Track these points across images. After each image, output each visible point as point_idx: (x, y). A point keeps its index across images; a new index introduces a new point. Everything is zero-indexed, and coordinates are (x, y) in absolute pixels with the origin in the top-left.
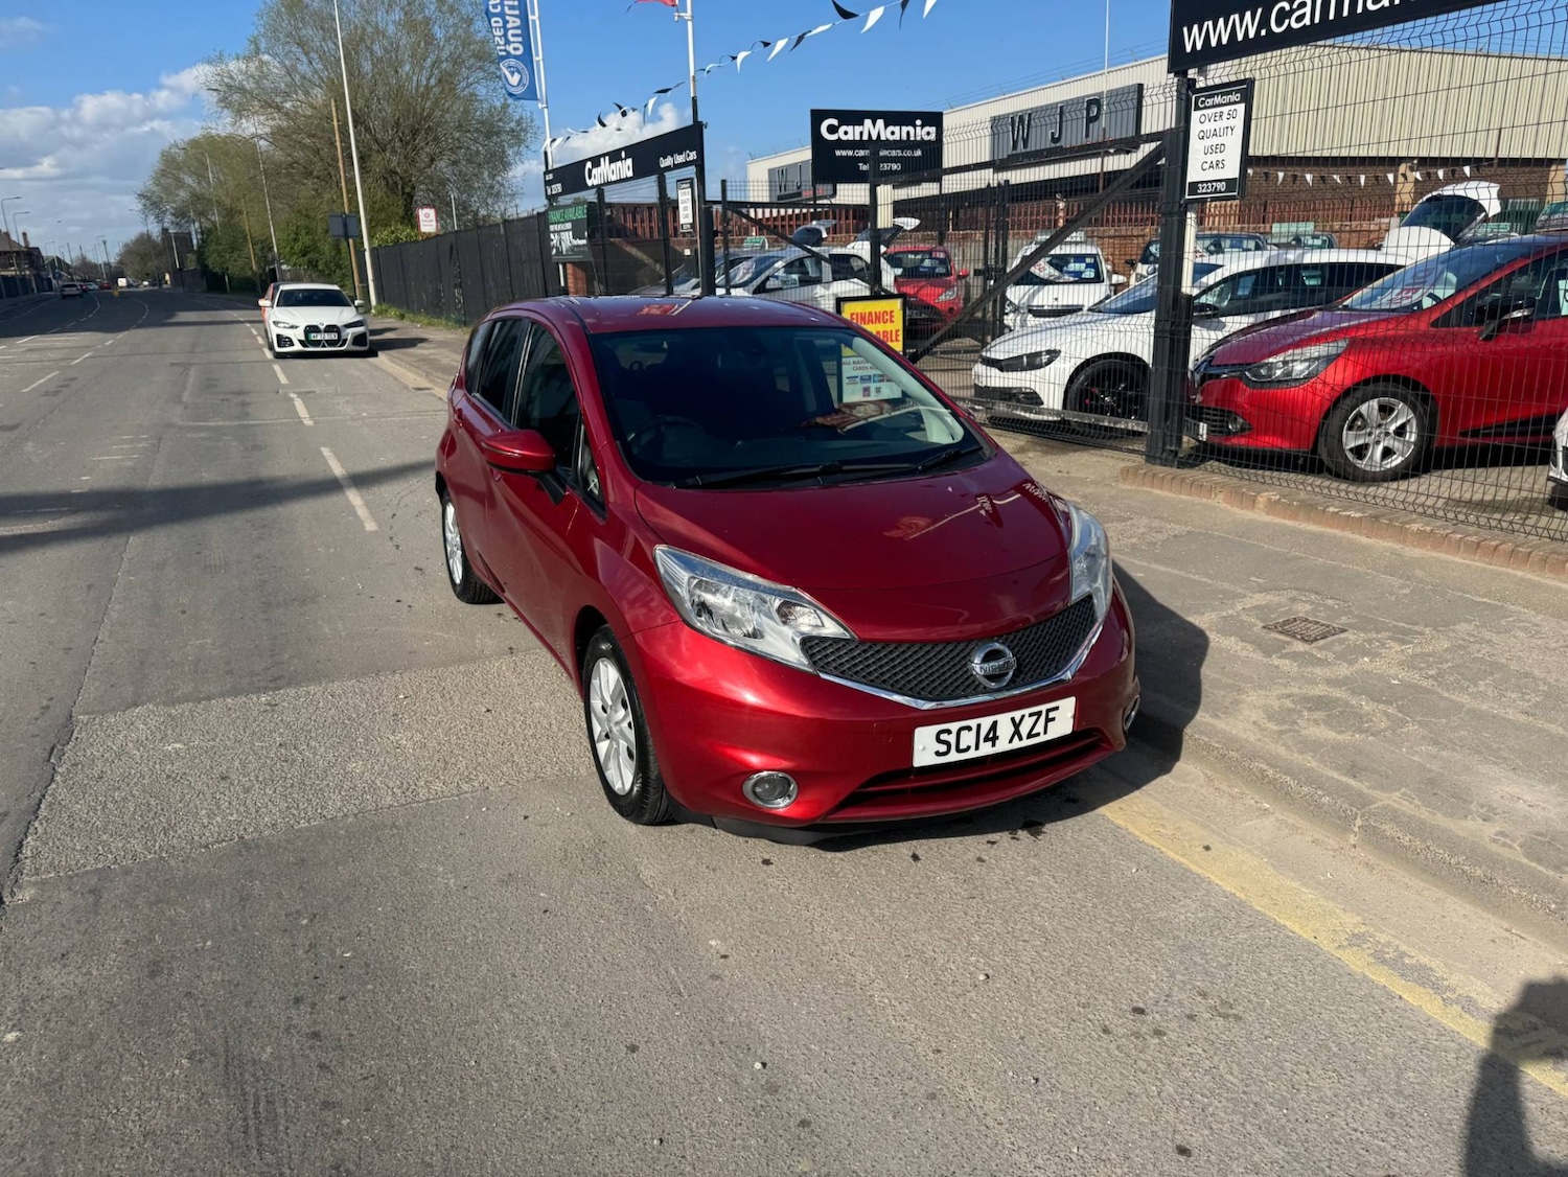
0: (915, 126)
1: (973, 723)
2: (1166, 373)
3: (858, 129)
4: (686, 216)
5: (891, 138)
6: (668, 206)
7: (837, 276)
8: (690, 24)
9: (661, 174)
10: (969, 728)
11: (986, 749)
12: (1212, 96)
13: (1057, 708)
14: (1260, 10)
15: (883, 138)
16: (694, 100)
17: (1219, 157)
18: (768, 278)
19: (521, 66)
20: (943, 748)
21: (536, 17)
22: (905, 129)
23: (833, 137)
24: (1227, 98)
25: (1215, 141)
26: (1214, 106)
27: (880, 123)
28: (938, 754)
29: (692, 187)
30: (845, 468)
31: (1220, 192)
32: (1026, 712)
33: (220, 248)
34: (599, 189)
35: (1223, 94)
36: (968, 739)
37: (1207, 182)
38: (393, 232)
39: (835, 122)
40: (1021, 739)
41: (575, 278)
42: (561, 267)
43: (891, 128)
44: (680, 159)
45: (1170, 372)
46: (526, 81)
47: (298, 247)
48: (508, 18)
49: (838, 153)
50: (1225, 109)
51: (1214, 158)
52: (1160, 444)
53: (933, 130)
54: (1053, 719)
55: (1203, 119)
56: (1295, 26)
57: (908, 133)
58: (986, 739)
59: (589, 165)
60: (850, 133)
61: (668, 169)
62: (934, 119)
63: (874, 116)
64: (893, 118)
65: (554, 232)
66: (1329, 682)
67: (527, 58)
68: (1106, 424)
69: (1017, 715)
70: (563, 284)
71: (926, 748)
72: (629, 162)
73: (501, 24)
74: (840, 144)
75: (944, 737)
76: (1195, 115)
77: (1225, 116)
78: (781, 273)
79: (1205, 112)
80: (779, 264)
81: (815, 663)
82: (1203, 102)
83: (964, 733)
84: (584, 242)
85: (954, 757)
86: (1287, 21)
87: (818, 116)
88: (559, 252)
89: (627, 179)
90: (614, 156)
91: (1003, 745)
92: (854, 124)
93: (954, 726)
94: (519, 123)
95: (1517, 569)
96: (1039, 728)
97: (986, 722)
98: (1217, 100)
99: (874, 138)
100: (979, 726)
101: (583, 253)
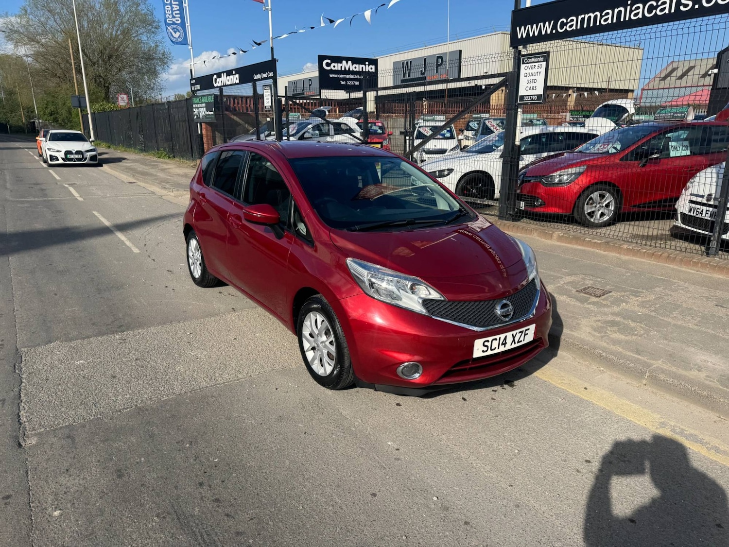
0: (365, 65)
1: (497, 337)
2: (508, 180)
3: (340, 65)
4: (268, 102)
5: (355, 70)
6: (258, 98)
7: (337, 132)
8: (270, 12)
9: (254, 82)
10: (496, 339)
11: (502, 349)
12: (531, 58)
13: (528, 329)
14: (552, 22)
15: (351, 69)
16: (272, 48)
17: (534, 85)
18: (305, 133)
19: (180, 28)
20: (485, 349)
21: (187, 5)
22: (361, 66)
23: (329, 68)
24: (537, 59)
25: (532, 78)
26: (532, 63)
27: (350, 63)
28: (483, 351)
29: (271, 89)
30: (416, 221)
31: (534, 100)
32: (518, 331)
33: (5, 111)
34: (221, 88)
35: (535, 57)
36: (495, 344)
37: (528, 96)
38: (101, 105)
39: (329, 61)
40: (515, 343)
41: (207, 130)
42: (199, 124)
43: (354, 65)
44: (265, 75)
45: (510, 180)
46: (182, 35)
47: (48, 111)
48: (173, 6)
49: (331, 76)
50: (537, 64)
51: (531, 85)
52: (505, 211)
53: (373, 67)
54: (527, 334)
55: (526, 68)
56: (569, 29)
57: (362, 68)
58: (502, 344)
59: (215, 77)
60: (336, 66)
61: (258, 80)
62: (374, 62)
63: (347, 59)
64: (355, 61)
65: (195, 108)
66: (613, 314)
67: (183, 24)
68: (479, 202)
69: (514, 332)
70: (199, 133)
71: (479, 350)
72: (237, 76)
73: (170, 9)
74: (332, 71)
75: (486, 344)
76: (523, 66)
77: (536, 67)
78: (310, 130)
79: (527, 65)
80: (310, 126)
81: (429, 311)
82: (526, 61)
83: (494, 341)
84: (212, 113)
85: (489, 352)
86: (565, 27)
87: (321, 58)
88: (198, 118)
89: (236, 84)
90: (229, 73)
91: (508, 347)
92: (338, 63)
93: (490, 339)
94: (163, 54)
95: (670, 264)
96: (522, 339)
97: (503, 336)
98: (533, 60)
99: (347, 69)
100: (500, 338)
101: (211, 118)
